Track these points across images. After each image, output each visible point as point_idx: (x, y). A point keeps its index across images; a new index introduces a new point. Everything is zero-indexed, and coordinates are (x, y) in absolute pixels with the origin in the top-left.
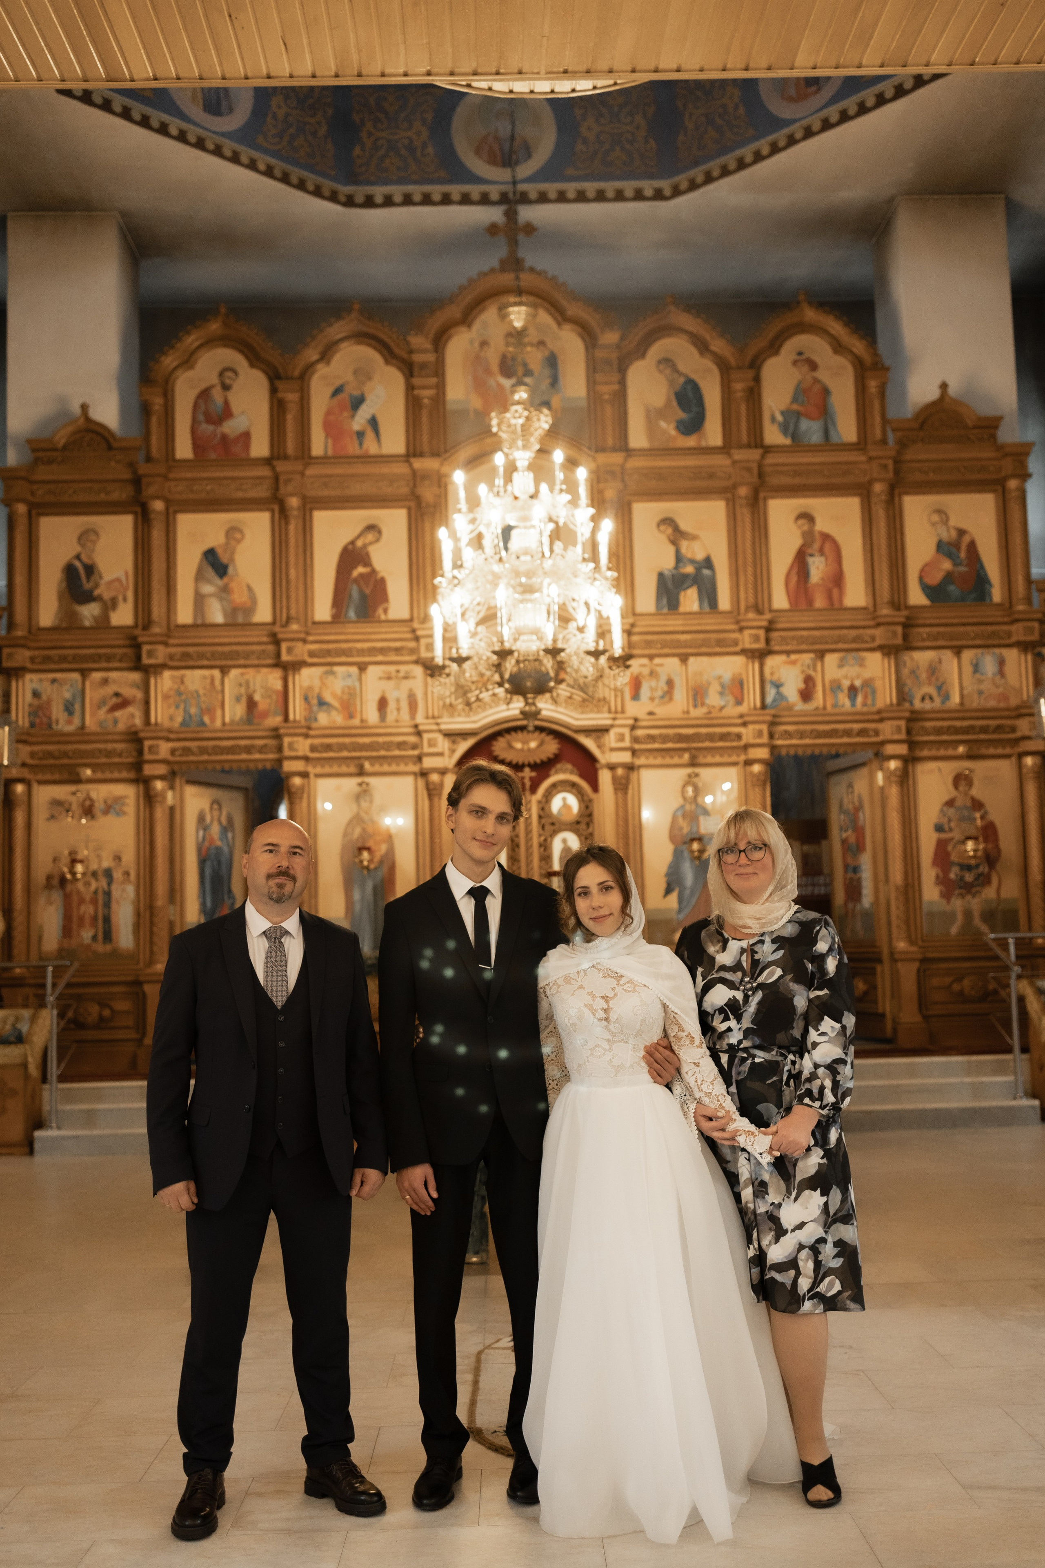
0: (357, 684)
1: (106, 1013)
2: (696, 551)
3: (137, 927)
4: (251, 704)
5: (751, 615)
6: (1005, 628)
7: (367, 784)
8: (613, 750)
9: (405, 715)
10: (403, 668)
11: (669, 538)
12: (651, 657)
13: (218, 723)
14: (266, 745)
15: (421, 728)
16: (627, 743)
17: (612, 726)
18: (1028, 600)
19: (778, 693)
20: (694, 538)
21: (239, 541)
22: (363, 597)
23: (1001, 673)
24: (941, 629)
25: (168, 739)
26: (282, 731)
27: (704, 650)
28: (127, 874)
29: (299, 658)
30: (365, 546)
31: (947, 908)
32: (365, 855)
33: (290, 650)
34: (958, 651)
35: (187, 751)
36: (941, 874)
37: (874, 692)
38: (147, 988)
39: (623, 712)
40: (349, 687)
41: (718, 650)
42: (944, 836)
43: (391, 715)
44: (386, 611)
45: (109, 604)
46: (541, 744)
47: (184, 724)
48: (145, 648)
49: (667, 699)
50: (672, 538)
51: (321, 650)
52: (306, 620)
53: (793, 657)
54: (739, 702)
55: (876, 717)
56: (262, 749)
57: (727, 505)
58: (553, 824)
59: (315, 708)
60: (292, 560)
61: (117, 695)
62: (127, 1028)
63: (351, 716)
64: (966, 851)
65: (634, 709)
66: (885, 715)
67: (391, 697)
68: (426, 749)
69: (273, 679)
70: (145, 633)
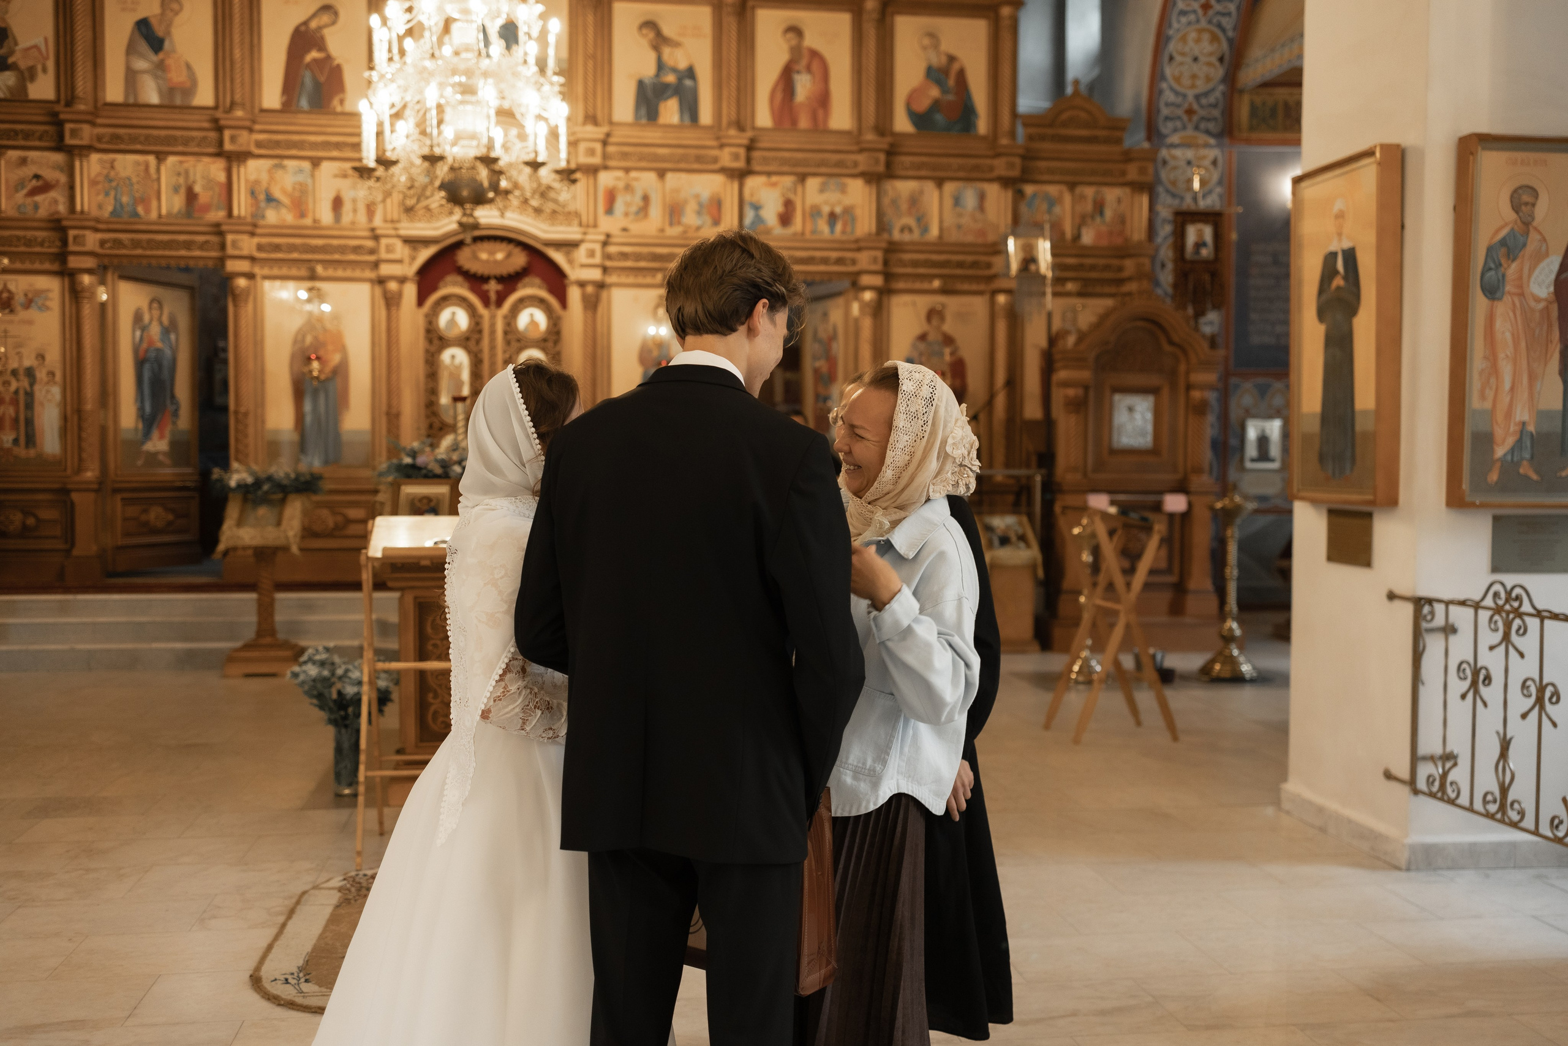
1: (31, 521)
2: (678, 59)
3: (64, 431)
4: (191, 196)
5: (733, 132)
6: (988, 162)
7: (319, 290)
8: (583, 266)
9: (362, 218)
11: (650, 42)
12: (627, 170)
13: (154, 215)
14: (207, 242)
15: (379, 232)
16: (598, 260)
17: (582, 241)
18: (1012, 134)
19: (757, 215)
21: (177, 13)
22: (317, 85)
23: (981, 207)
24: (924, 159)
25: (96, 230)
26: (224, 228)
27: (683, 165)
28: (51, 374)
29: (243, 148)
30: (320, 28)
32: (315, 365)
33: (233, 139)
34: (940, 182)
35: (118, 243)
37: (854, 219)
38: (75, 496)
39: (595, 226)
40: (301, 184)
41: (696, 166)
43: (347, 217)
44: (342, 102)
45: (26, 74)
46: (509, 256)
47: (113, 213)
48: (68, 127)
49: (641, 215)
50: (653, 43)
51: (270, 141)
52: (253, 107)
53: (774, 179)
54: (716, 222)
55: (853, 246)
56: (203, 246)
57: (714, 13)
58: (519, 340)
59: (263, 204)
60: (237, 38)
61: (37, 177)
62: (55, 537)
63: (302, 215)
65: (607, 224)
66: (862, 244)
67: (347, 196)
68: (384, 255)
69: (216, 169)
70: (68, 109)
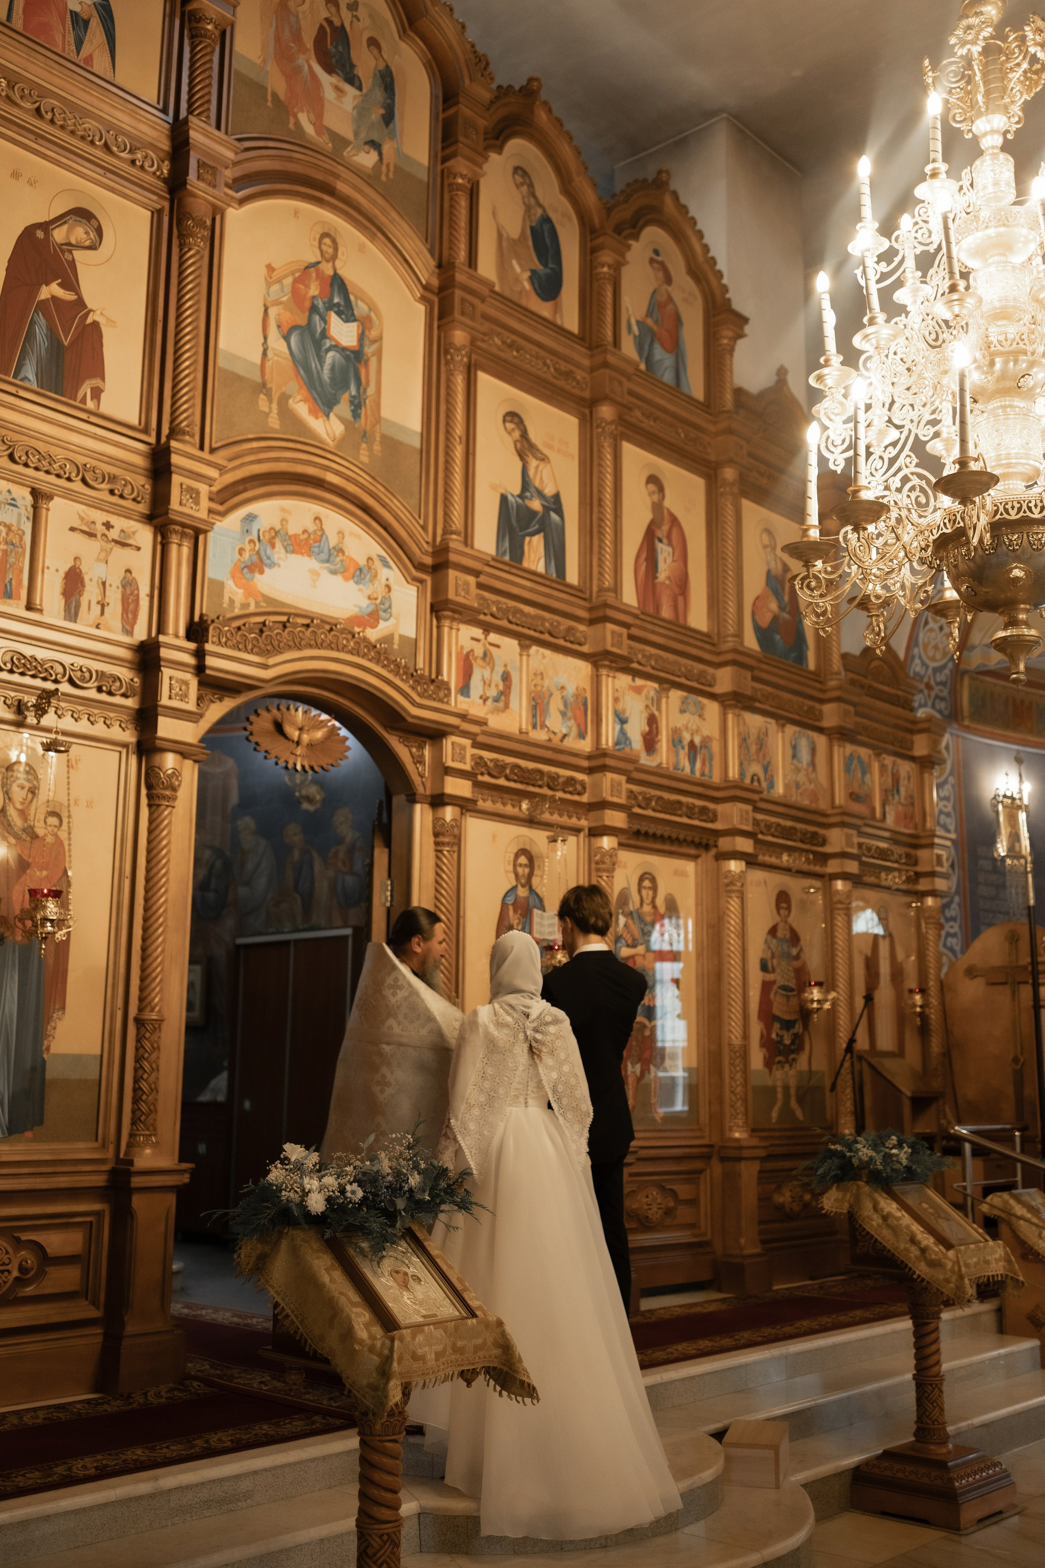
0: (28, 527)
2: (545, 479)
8: (449, 772)
9: (114, 619)
10: (119, 523)
11: (515, 442)
16: (468, 766)
18: (840, 677)
19: (623, 732)
20: (544, 459)
22: (56, 348)
23: (813, 764)
24: (770, 689)
27: (548, 638)
30: (69, 247)
31: (769, 1082)
36: (765, 1032)
40: (9, 528)
42: (770, 977)
43: (89, 612)
44: (97, 393)
46: (328, 738)
49: (501, 705)
50: (519, 445)
53: (639, 682)
55: (718, 794)
57: (582, 428)
63: (8, 592)
64: (812, 1001)
66: (733, 792)
68: (167, 700)
